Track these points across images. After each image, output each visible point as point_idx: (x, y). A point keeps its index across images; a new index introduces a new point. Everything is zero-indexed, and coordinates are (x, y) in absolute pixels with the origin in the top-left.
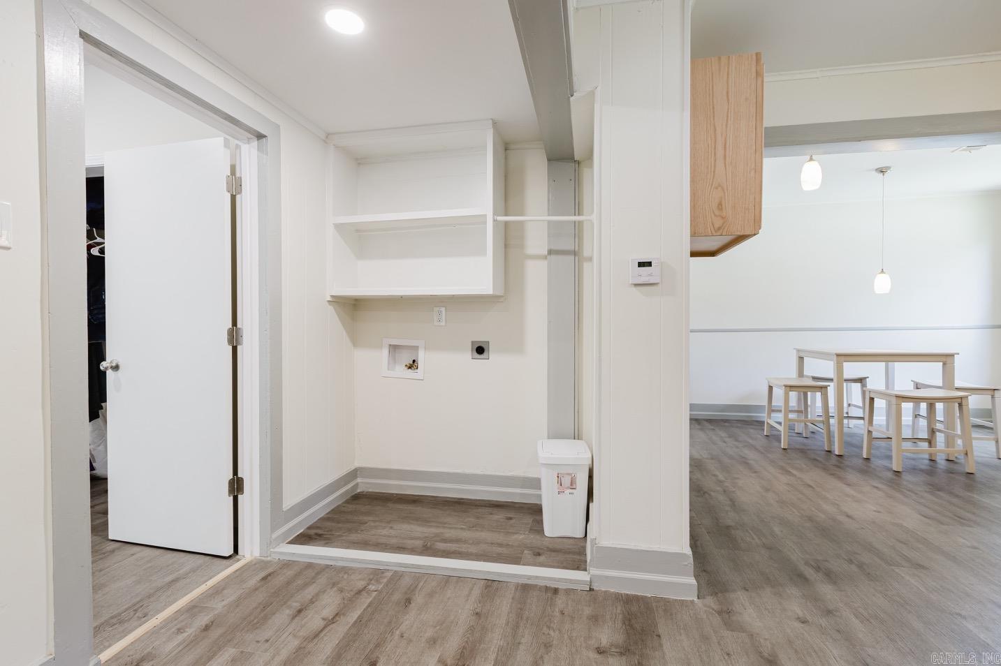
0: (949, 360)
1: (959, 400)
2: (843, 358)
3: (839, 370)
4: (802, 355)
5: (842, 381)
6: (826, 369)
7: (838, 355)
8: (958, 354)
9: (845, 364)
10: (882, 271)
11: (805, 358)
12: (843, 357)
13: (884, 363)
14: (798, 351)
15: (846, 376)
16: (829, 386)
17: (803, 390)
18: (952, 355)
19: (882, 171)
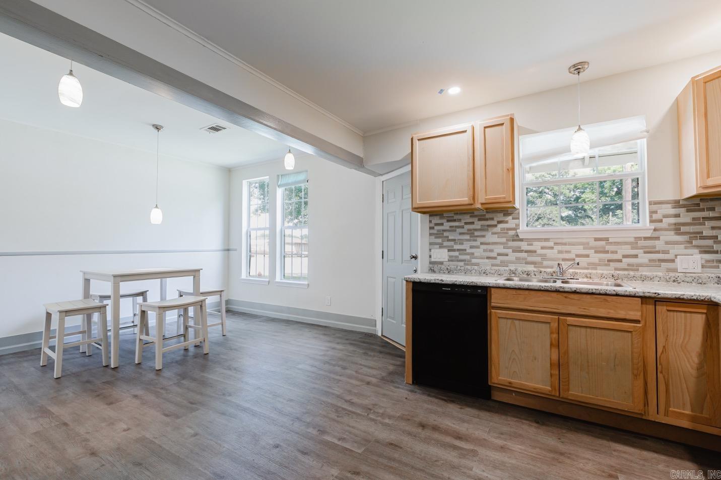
0: (197, 273)
1: (200, 303)
2: (119, 279)
3: (116, 288)
4: (87, 277)
5: (118, 297)
6: (106, 288)
7: (115, 276)
8: (202, 269)
9: (121, 283)
10: (157, 207)
11: (91, 280)
12: (121, 278)
13: (159, 280)
14: (84, 273)
15: (122, 292)
16: (108, 305)
17: (87, 312)
18: (198, 271)
19: (157, 128)
